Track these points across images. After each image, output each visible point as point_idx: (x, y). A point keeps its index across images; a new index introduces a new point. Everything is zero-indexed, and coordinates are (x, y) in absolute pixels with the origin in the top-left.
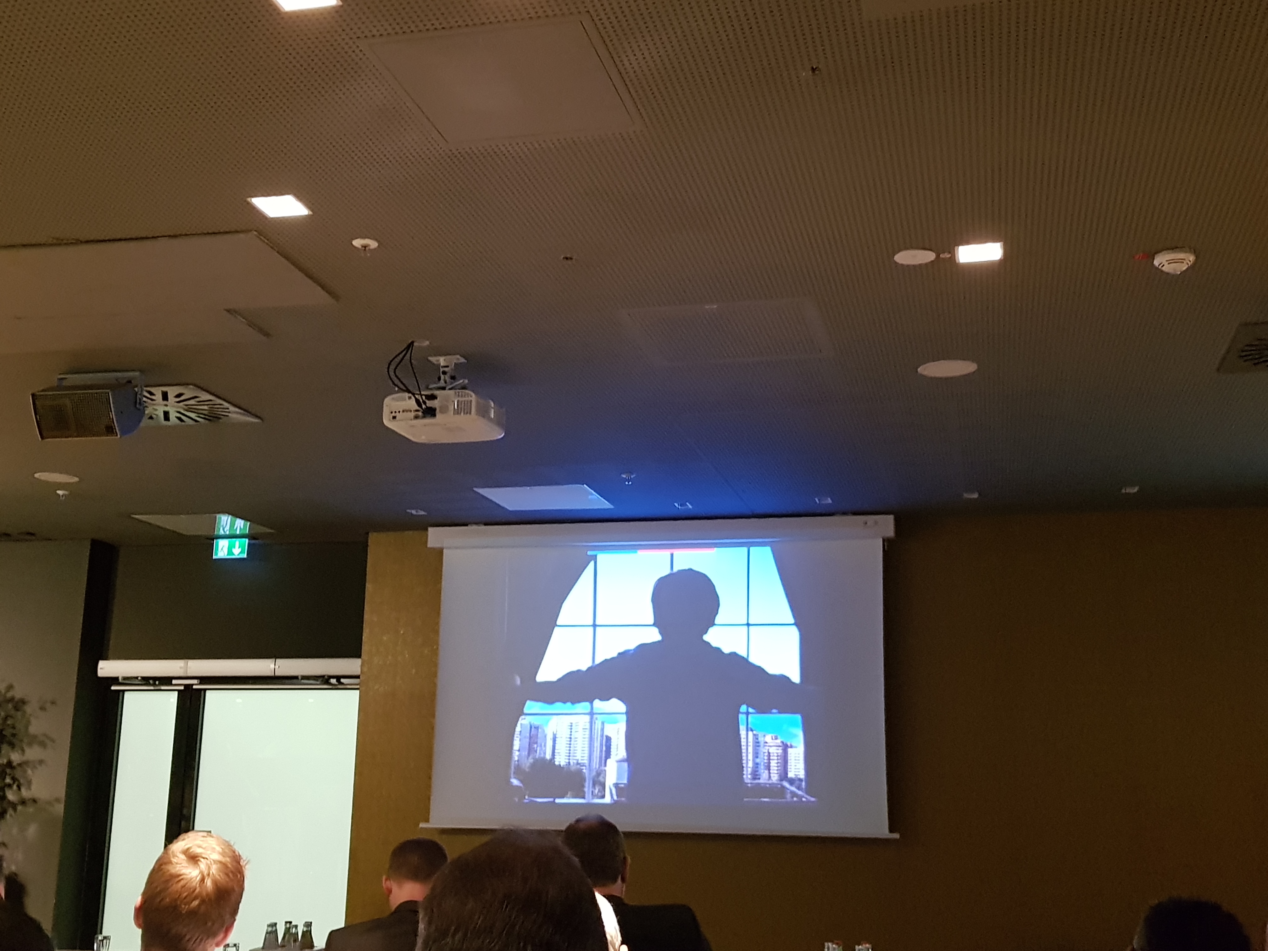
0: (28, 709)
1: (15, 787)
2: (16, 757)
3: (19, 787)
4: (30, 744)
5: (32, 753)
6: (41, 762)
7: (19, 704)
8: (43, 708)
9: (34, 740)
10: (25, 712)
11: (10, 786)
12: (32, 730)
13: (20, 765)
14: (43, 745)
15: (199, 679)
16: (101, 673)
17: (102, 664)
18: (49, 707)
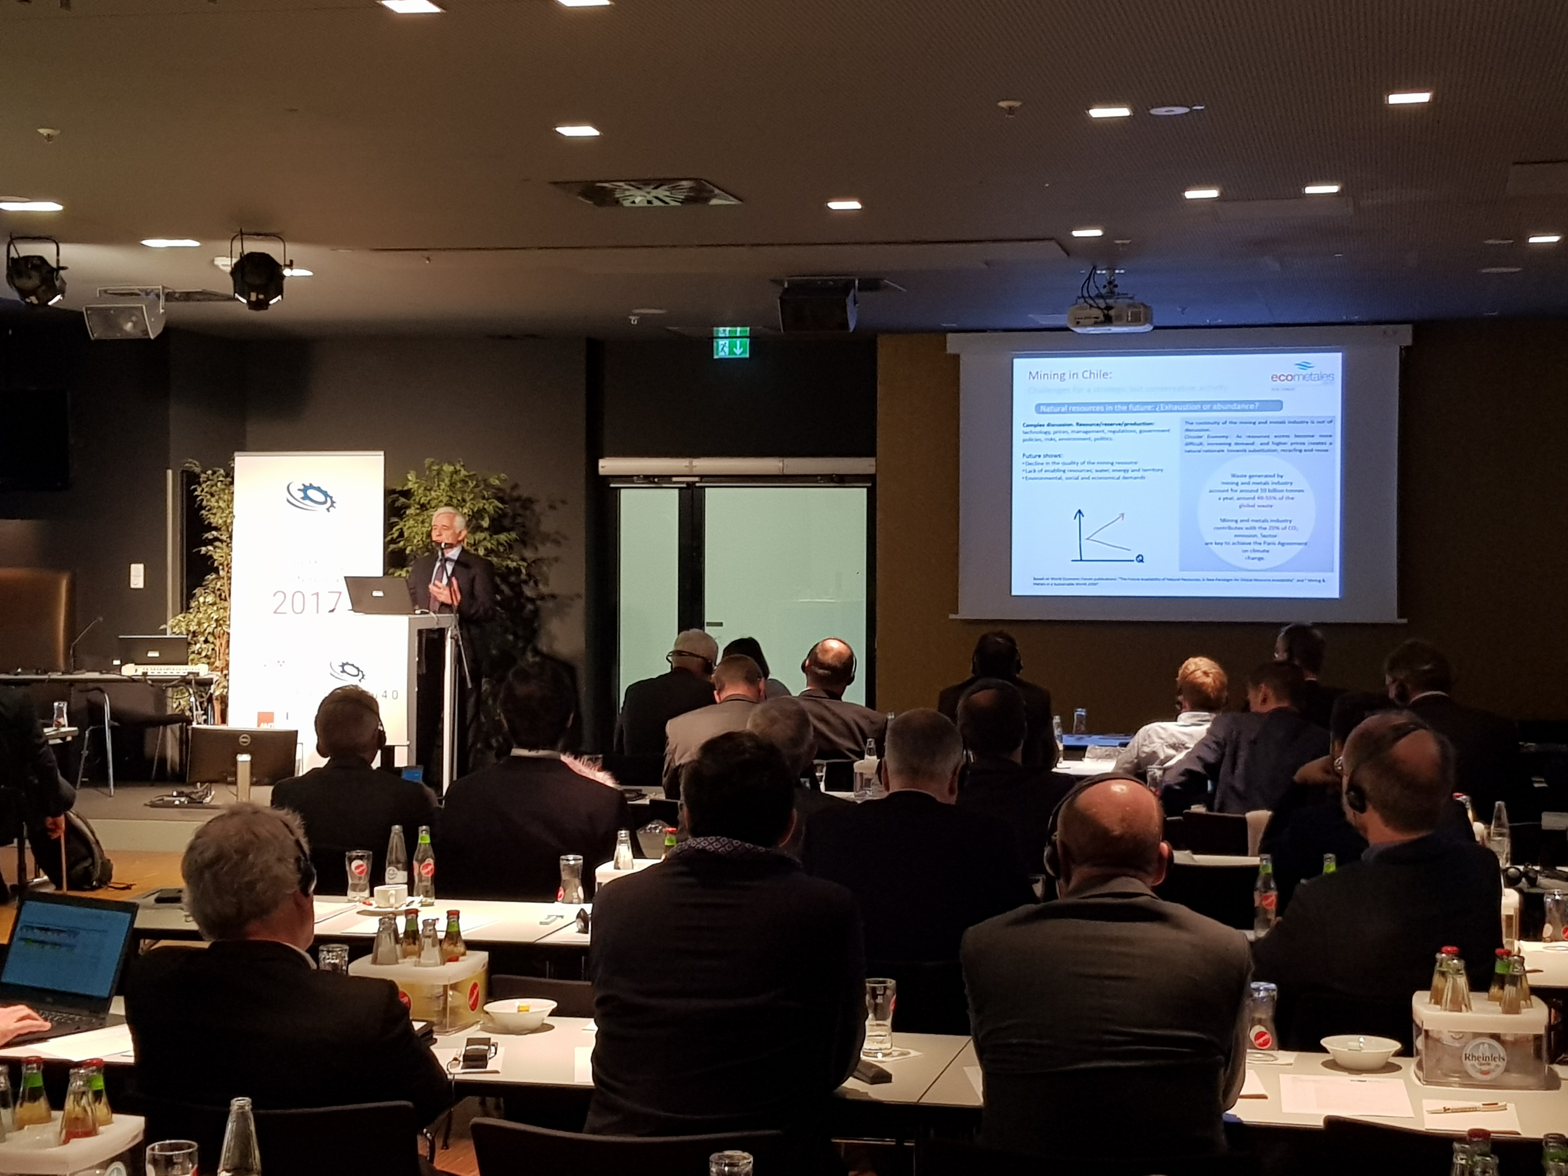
0: (537, 508)
3: (536, 584)
4: (543, 542)
5: (545, 551)
6: (556, 559)
7: (527, 503)
8: (552, 507)
10: (533, 511)
12: (543, 527)
13: (534, 562)
14: (556, 542)
15: (702, 477)
16: (602, 471)
17: (602, 463)
18: (559, 506)
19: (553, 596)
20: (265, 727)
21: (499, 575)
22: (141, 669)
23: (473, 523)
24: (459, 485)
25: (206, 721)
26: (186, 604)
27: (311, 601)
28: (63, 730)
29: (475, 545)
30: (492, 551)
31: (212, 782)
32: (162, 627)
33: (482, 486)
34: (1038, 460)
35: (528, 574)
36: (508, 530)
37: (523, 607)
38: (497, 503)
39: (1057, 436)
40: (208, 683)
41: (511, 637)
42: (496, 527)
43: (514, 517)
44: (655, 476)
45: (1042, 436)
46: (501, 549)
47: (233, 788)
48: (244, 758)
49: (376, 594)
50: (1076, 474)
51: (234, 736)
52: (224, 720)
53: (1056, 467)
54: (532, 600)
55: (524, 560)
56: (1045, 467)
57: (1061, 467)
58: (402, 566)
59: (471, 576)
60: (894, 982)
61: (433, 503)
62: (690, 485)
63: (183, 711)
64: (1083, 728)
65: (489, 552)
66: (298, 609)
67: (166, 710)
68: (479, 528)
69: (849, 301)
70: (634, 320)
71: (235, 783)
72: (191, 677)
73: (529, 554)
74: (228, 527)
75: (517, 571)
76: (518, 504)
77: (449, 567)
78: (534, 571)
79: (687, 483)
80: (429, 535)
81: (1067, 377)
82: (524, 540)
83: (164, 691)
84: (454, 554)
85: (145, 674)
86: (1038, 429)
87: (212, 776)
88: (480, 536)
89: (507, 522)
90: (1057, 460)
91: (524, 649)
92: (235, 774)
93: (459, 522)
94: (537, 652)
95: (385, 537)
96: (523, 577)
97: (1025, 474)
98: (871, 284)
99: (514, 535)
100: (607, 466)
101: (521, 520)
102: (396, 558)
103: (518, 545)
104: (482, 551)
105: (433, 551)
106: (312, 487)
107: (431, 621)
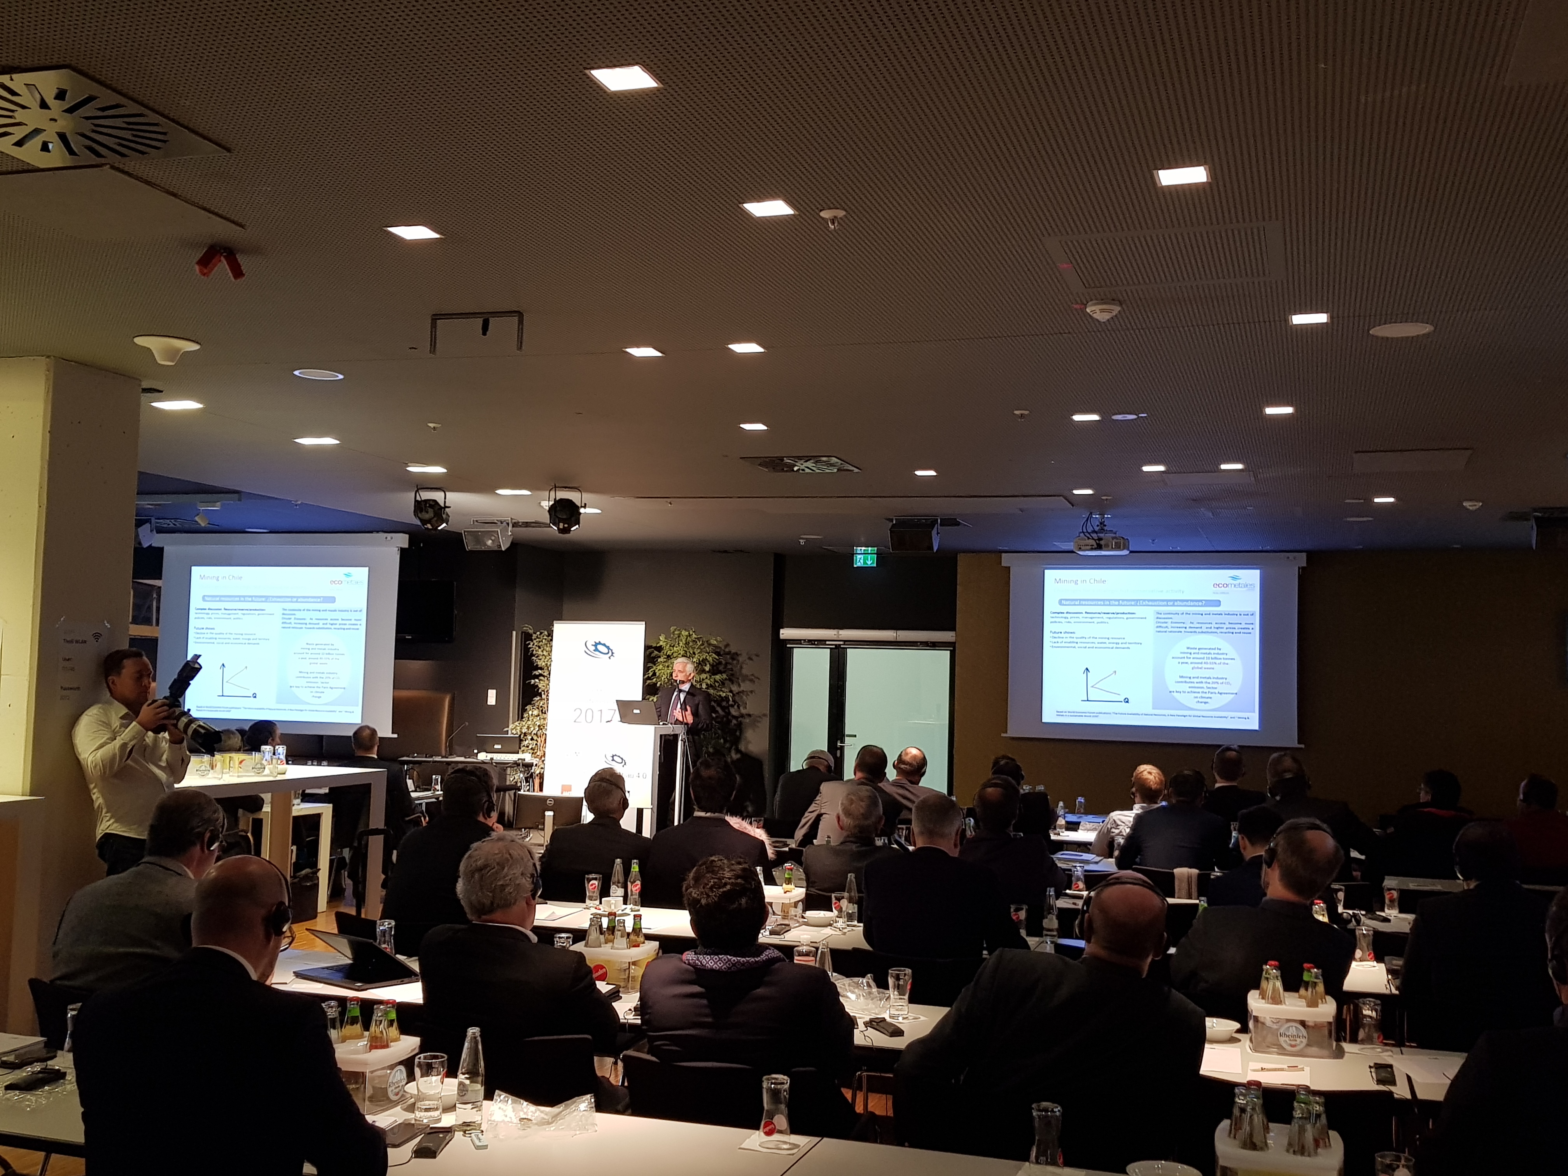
0: (741, 659)
1: (736, 707)
2: (735, 688)
3: (739, 707)
4: (743, 681)
5: (745, 686)
6: (751, 692)
7: (734, 656)
8: (750, 659)
9: (745, 678)
10: (738, 661)
11: (732, 706)
12: (744, 671)
13: (737, 693)
14: (751, 681)
15: (845, 641)
16: (782, 637)
17: (782, 631)
18: (754, 658)
19: (749, 715)
20: (566, 794)
21: (715, 701)
22: (490, 756)
23: (699, 667)
24: (691, 644)
25: (528, 790)
26: (521, 714)
27: (597, 715)
28: (437, 793)
29: (701, 682)
30: (711, 686)
31: (530, 828)
32: (505, 729)
33: (706, 645)
34: (1060, 635)
35: (734, 701)
36: (721, 673)
37: (730, 721)
38: (715, 655)
39: (1072, 620)
40: (530, 765)
41: (722, 741)
42: (714, 671)
43: (726, 664)
44: (815, 641)
45: (1063, 620)
46: (717, 685)
47: (542, 833)
48: (549, 814)
49: (636, 711)
50: (1084, 645)
51: (545, 799)
52: (541, 790)
53: (1072, 640)
54: (734, 717)
55: (731, 692)
56: (1064, 640)
57: (1075, 640)
58: (654, 694)
59: (697, 702)
60: (910, 971)
61: (675, 655)
62: (838, 647)
63: (516, 782)
64: (1082, 811)
66: (589, 719)
67: (506, 782)
68: (703, 671)
69: (934, 532)
70: (802, 542)
71: (543, 829)
72: (521, 761)
74: (548, 667)
75: (727, 698)
76: (728, 657)
77: (682, 696)
78: (737, 698)
79: (836, 645)
80: (671, 675)
81: (1079, 582)
82: (731, 679)
83: (505, 770)
84: (686, 687)
85: (492, 759)
86: (1060, 615)
87: (530, 825)
88: (703, 676)
89: (721, 668)
90: (1072, 635)
91: (729, 750)
92: (544, 824)
93: (690, 668)
94: (738, 751)
95: (644, 675)
96: (731, 703)
97: (1051, 644)
98: (951, 522)
99: (725, 676)
100: (786, 633)
101: (729, 667)
102: (650, 689)
103: (727, 682)
104: (704, 686)
105: (673, 685)
106: (600, 643)
107: (669, 729)
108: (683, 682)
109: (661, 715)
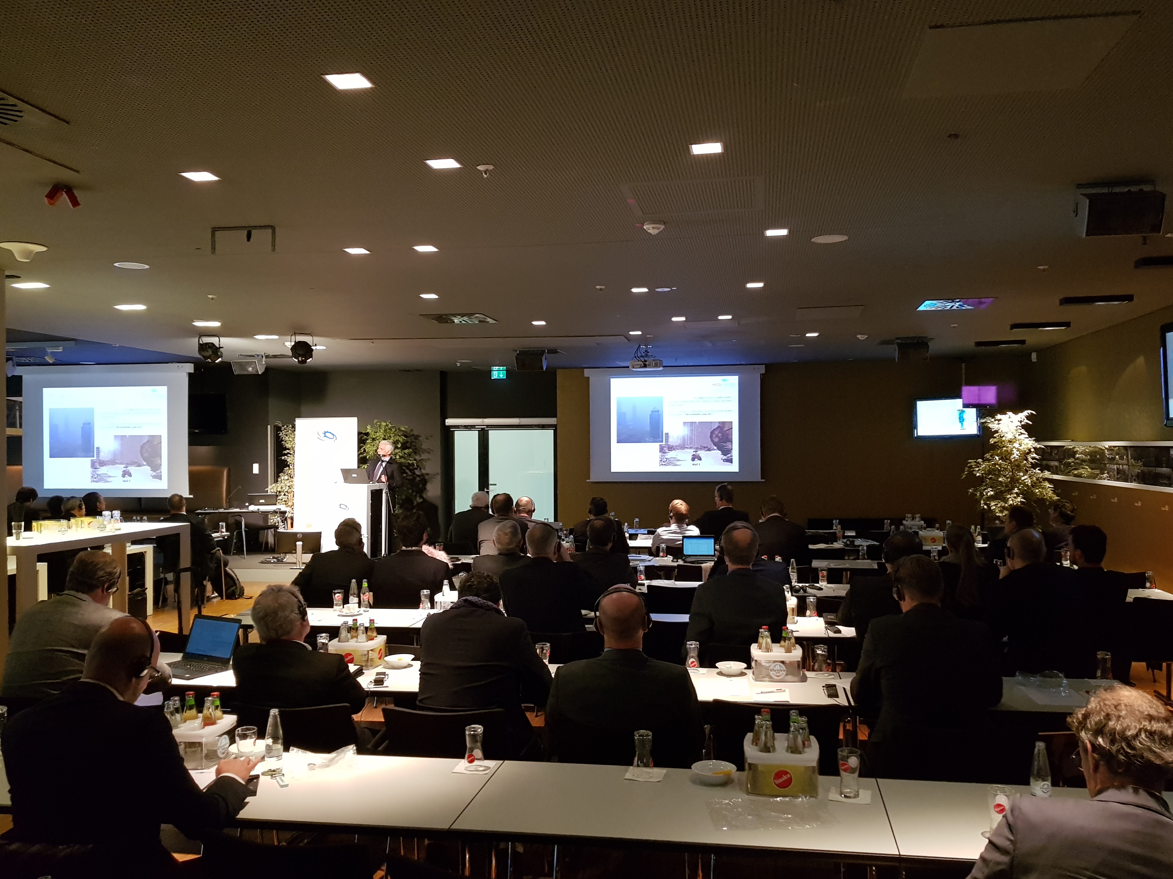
0: (421, 439)
1: (418, 469)
3: (421, 470)
4: (423, 453)
5: (424, 456)
6: (428, 459)
7: (417, 437)
8: (427, 439)
9: (424, 451)
10: (419, 440)
11: (416, 469)
12: (423, 447)
13: (419, 461)
14: (428, 452)
15: (487, 426)
16: (447, 424)
17: (447, 421)
18: (430, 438)
19: (428, 474)
20: (308, 531)
21: (405, 466)
22: (257, 507)
23: (395, 446)
24: (388, 431)
25: (285, 528)
26: (276, 480)
28: (224, 534)
30: (403, 457)
31: (287, 553)
32: (266, 489)
33: (398, 430)
35: (417, 466)
36: (409, 448)
37: (415, 479)
38: (403, 437)
40: (285, 512)
42: (404, 447)
43: (411, 442)
44: (468, 426)
46: (406, 456)
47: (295, 555)
48: (299, 544)
49: (354, 475)
51: (296, 534)
52: (292, 528)
54: (418, 476)
55: (415, 460)
59: (392, 470)
61: (378, 438)
62: (483, 430)
63: (276, 524)
65: (401, 457)
67: (268, 524)
69: (543, 358)
70: (458, 365)
71: (296, 553)
72: (278, 510)
73: (418, 458)
74: (293, 448)
75: (413, 464)
76: (413, 438)
77: (384, 464)
78: (420, 464)
79: (482, 428)
80: (376, 451)
82: (415, 452)
83: (267, 516)
84: (386, 459)
85: (258, 509)
87: (287, 550)
88: (397, 451)
89: (408, 445)
92: (296, 549)
93: (389, 446)
94: (422, 498)
95: (358, 452)
96: (415, 467)
98: (554, 352)
99: (411, 450)
100: (449, 422)
101: (413, 444)
102: (362, 460)
103: (413, 454)
104: (398, 457)
105: (378, 458)
106: (328, 432)
107: (377, 486)
108: (384, 456)
109: (370, 477)
